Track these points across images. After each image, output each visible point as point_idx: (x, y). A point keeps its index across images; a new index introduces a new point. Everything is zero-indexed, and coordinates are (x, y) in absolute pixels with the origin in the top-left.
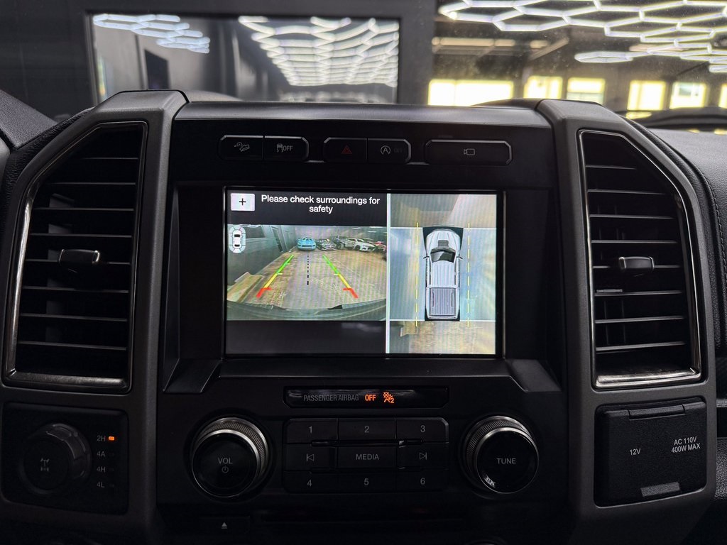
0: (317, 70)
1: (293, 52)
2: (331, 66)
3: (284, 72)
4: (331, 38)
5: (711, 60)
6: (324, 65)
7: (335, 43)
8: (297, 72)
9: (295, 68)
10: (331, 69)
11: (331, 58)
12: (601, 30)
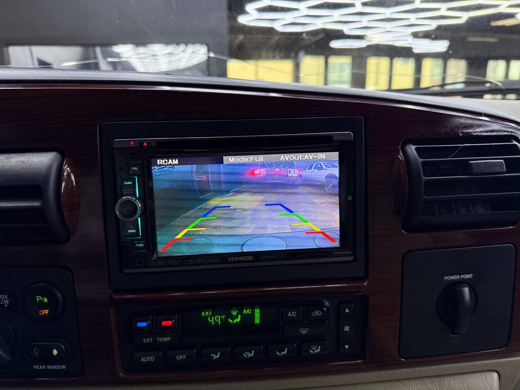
5: (412, 46)
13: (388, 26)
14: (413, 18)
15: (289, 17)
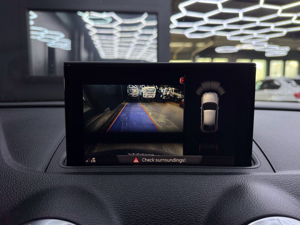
0: (113, 51)
1: (104, 42)
2: (120, 50)
3: (99, 52)
4: (119, 35)
5: (266, 51)
6: (116, 49)
7: (121, 38)
8: (106, 52)
9: (105, 50)
10: (119, 51)
11: (119, 46)
12: (225, 37)
13: (255, 33)
14: (272, 26)
15: (195, 26)
